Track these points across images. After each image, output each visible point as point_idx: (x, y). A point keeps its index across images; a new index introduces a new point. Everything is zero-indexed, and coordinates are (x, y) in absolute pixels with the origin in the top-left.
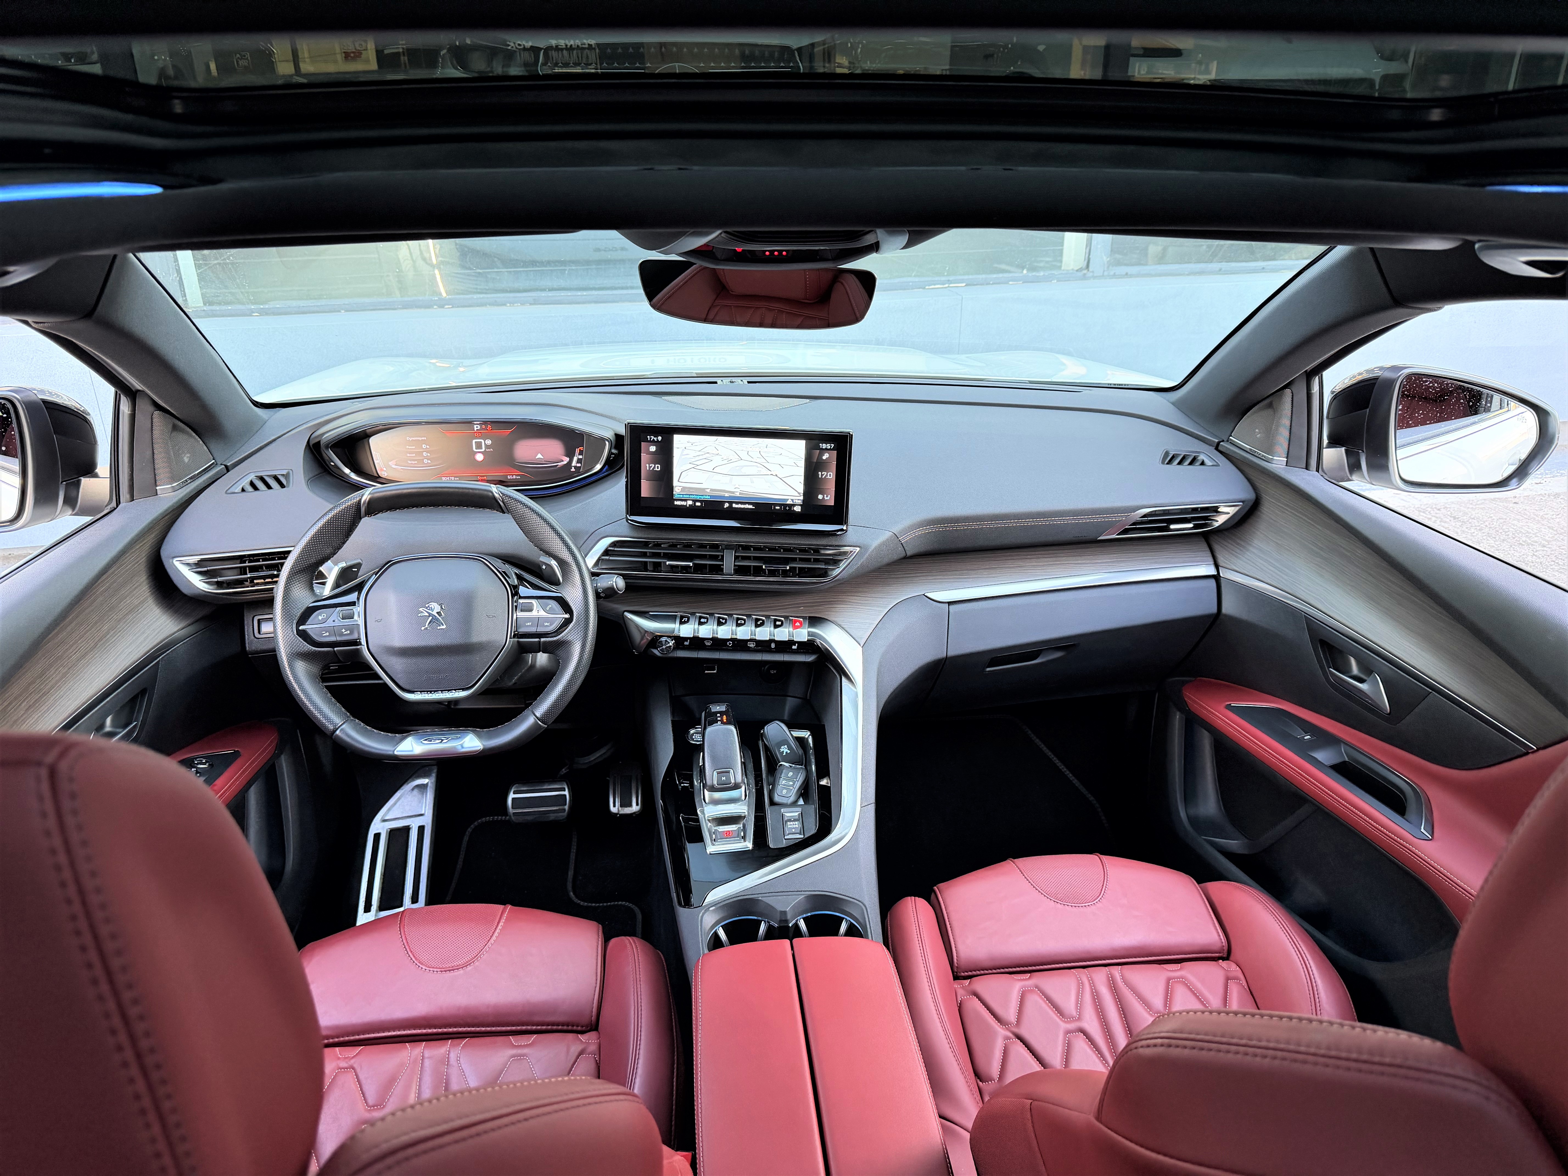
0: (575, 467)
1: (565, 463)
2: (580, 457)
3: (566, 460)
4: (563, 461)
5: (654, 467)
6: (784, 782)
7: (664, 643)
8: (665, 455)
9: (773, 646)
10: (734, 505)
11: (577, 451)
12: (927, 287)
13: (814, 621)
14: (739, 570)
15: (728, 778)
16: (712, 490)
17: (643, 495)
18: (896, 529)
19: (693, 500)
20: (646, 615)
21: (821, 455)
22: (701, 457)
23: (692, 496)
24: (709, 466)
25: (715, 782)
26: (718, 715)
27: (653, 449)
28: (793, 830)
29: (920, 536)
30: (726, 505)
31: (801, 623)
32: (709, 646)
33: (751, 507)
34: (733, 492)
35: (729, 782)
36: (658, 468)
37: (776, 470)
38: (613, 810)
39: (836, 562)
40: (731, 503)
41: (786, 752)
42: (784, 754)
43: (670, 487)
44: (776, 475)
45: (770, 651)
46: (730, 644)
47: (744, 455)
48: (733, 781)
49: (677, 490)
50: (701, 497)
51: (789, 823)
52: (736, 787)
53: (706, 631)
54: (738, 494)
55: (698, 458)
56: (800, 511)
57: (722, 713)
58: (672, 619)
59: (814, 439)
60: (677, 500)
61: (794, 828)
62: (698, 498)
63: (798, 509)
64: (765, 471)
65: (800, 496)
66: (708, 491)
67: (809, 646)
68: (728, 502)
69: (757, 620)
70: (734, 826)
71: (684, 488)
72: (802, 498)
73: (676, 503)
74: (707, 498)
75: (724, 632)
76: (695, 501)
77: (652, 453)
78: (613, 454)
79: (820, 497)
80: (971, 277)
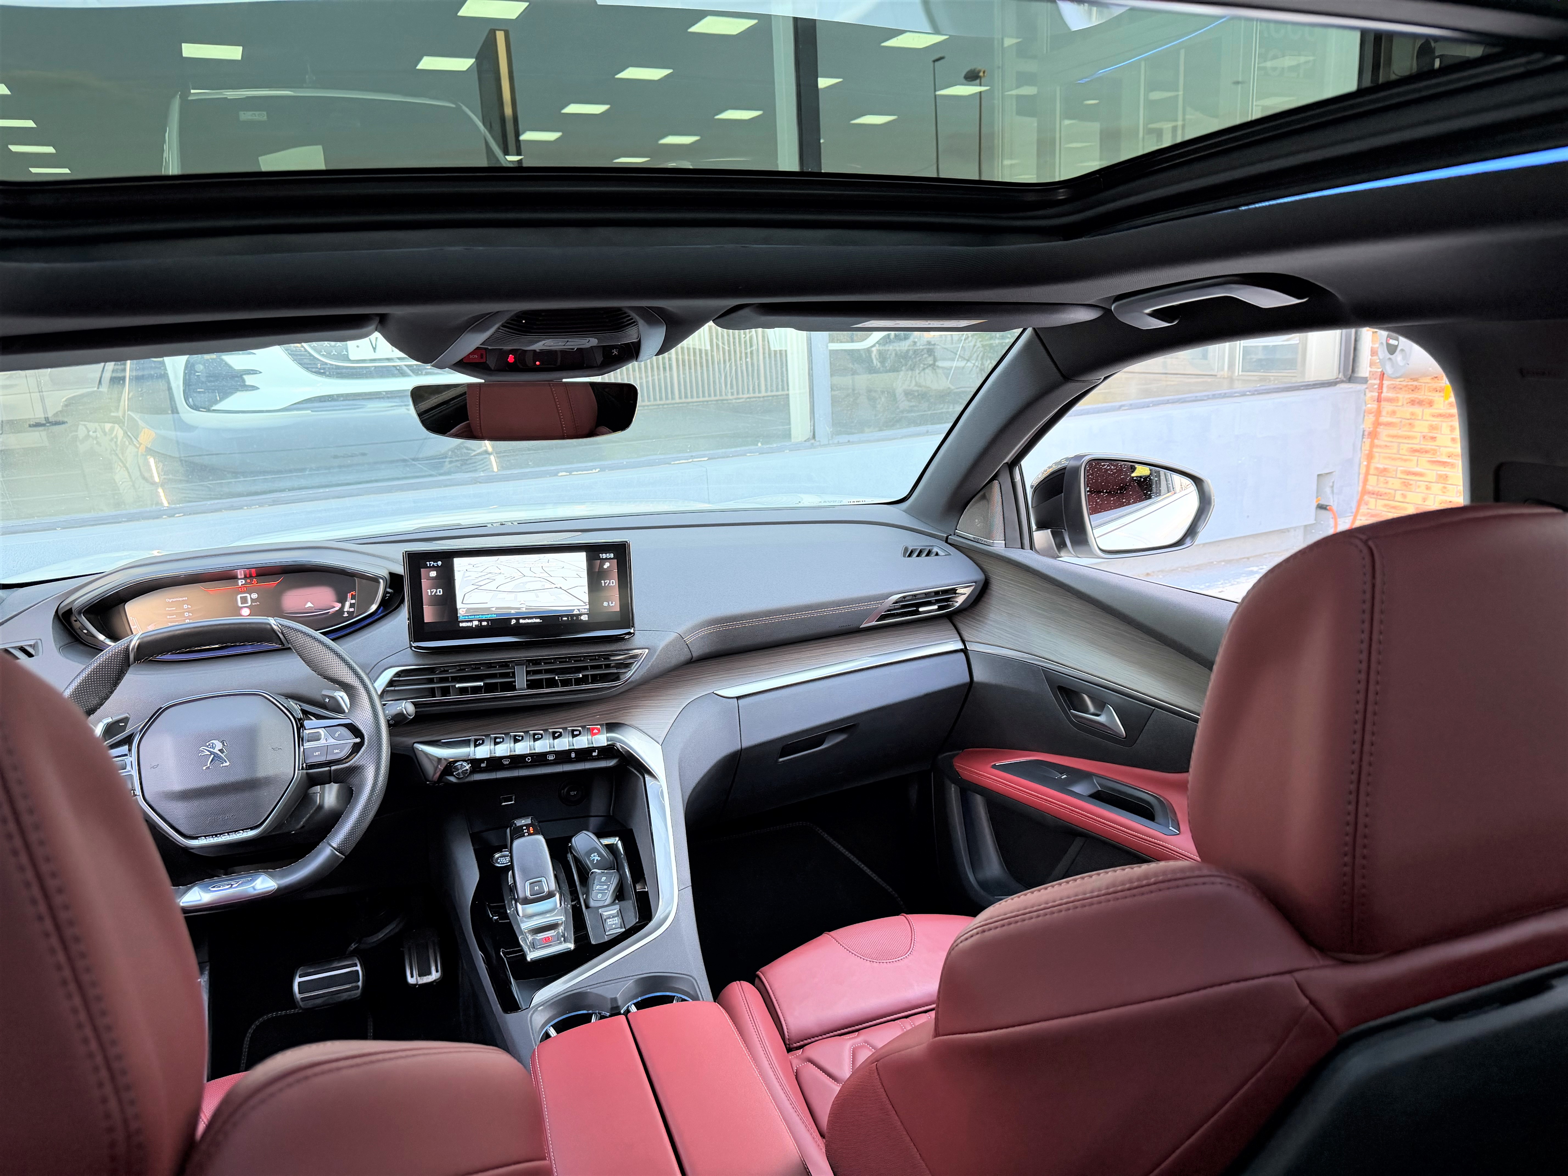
0: (348, 612)
1: (337, 609)
2: (353, 601)
3: (338, 606)
4: (334, 607)
5: (436, 592)
6: (598, 887)
7: (459, 767)
8: (447, 580)
9: (573, 755)
10: (521, 621)
11: (349, 595)
12: (673, 463)
13: (611, 727)
14: (532, 685)
15: (541, 887)
16: (497, 608)
17: (426, 621)
18: (681, 630)
19: (479, 621)
20: (438, 743)
21: (601, 565)
22: (483, 578)
23: (478, 617)
24: (492, 586)
25: (528, 894)
26: (524, 828)
27: (433, 574)
28: (614, 926)
29: (702, 638)
30: (513, 622)
31: (598, 730)
32: (507, 765)
33: (538, 620)
34: (519, 608)
35: (542, 891)
36: (440, 592)
37: (560, 583)
38: (411, 980)
39: (628, 666)
40: (517, 619)
41: (597, 860)
42: (595, 862)
43: (455, 610)
44: (561, 588)
45: (570, 761)
46: (529, 759)
47: (526, 572)
48: (546, 890)
49: (462, 611)
50: (486, 616)
51: (608, 920)
52: (550, 895)
53: (503, 750)
54: (524, 610)
55: (480, 579)
56: (587, 619)
57: (528, 826)
58: (466, 743)
59: (593, 551)
60: (462, 622)
61: (613, 924)
62: (484, 617)
63: (584, 618)
64: (548, 585)
65: (586, 605)
66: (494, 609)
67: (609, 751)
68: (515, 618)
69: (554, 733)
70: (553, 931)
71: (468, 610)
72: (588, 607)
73: (461, 625)
74: (494, 617)
75: (522, 748)
76: (480, 621)
77: (433, 578)
78: (388, 593)
79: (605, 604)
80: (711, 452)
